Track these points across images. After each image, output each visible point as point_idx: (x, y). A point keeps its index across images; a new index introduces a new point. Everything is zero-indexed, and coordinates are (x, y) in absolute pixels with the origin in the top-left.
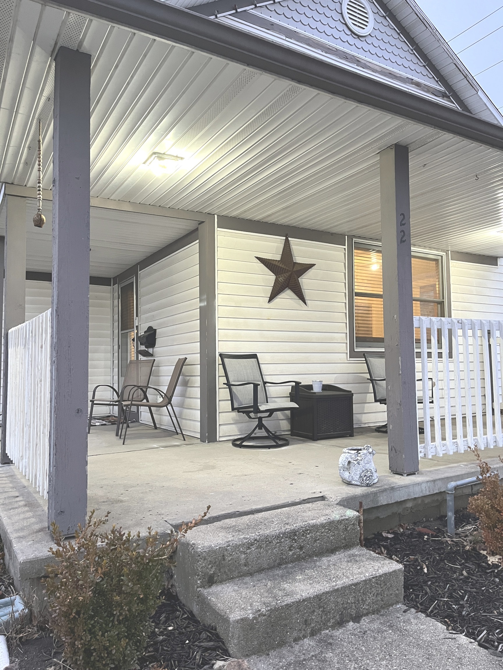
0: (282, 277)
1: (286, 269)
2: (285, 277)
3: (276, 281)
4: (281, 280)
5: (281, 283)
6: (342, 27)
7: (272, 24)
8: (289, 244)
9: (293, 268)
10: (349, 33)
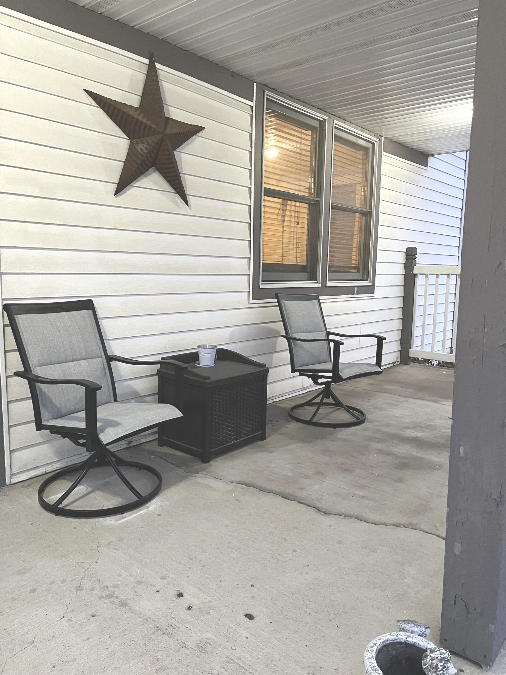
0: (143, 143)
1: (151, 127)
2: (149, 144)
3: (131, 151)
4: (141, 149)
5: (141, 155)
8: (156, 76)
9: (165, 129)
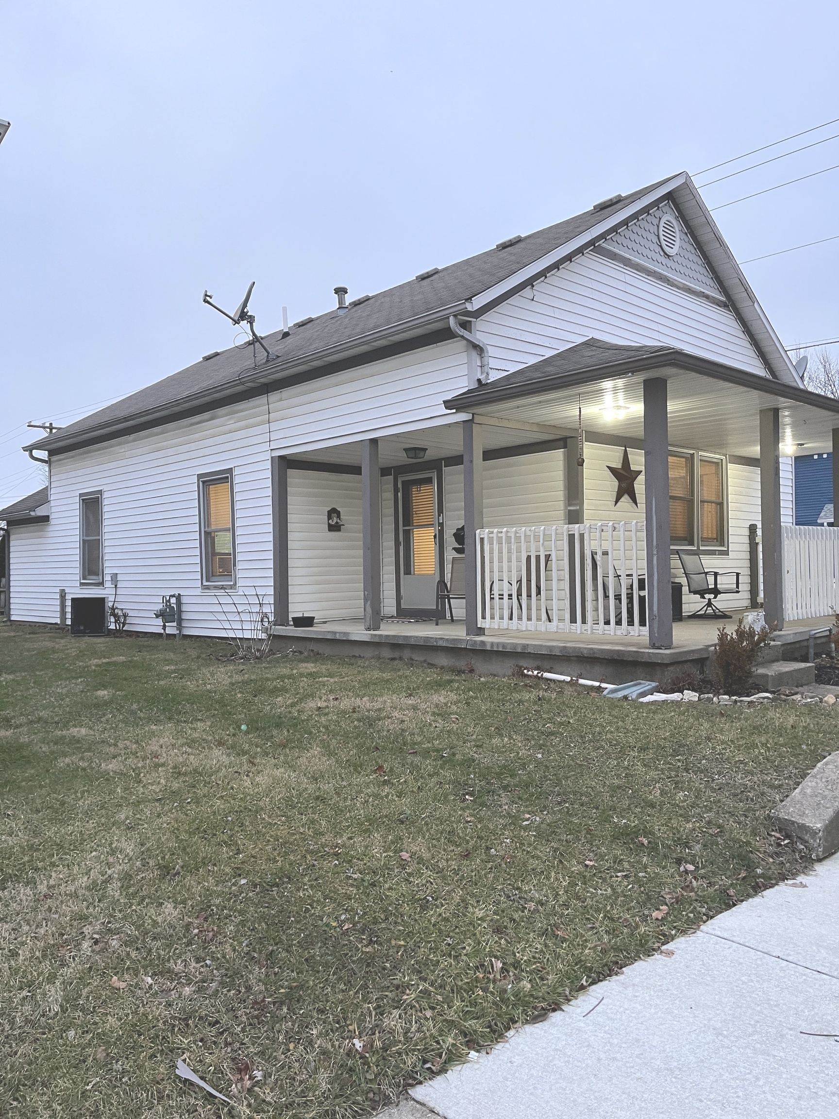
0: (622, 482)
1: (626, 475)
3: (619, 486)
4: (622, 485)
5: (622, 488)
6: (658, 249)
7: (615, 254)
8: (627, 453)
9: (630, 475)
10: (662, 254)
